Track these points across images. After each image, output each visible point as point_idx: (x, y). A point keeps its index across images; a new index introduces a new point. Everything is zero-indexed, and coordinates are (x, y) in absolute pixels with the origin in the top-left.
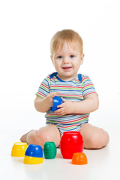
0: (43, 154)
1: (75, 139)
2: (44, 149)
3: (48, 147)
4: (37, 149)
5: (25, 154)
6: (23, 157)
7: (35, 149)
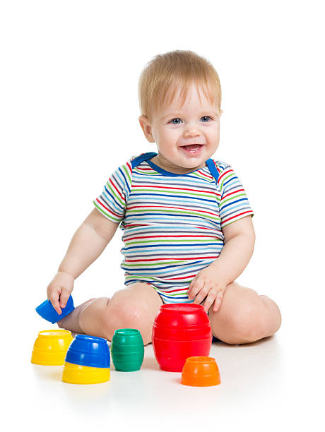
0: (111, 360)
1: (189, 323)
2: (114, 346)
3: (124, 341)
4: (95, 345)
5: (65, 357)
6: (61, 366)
7: (91, 346)
